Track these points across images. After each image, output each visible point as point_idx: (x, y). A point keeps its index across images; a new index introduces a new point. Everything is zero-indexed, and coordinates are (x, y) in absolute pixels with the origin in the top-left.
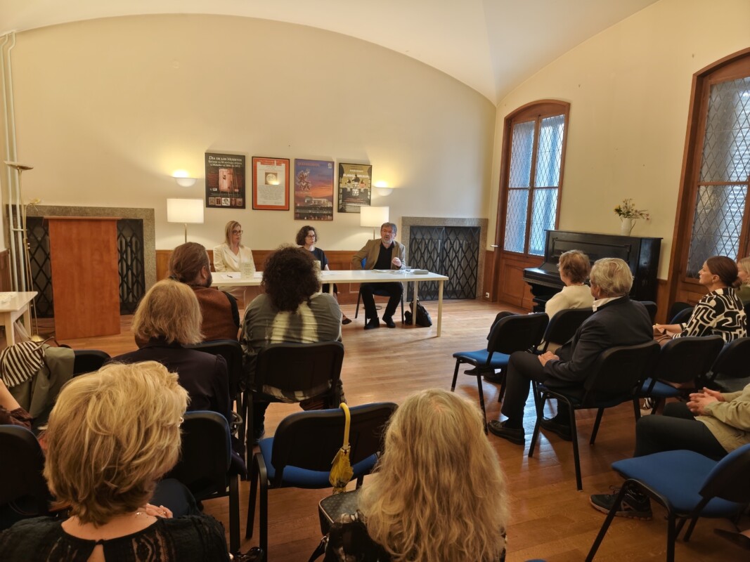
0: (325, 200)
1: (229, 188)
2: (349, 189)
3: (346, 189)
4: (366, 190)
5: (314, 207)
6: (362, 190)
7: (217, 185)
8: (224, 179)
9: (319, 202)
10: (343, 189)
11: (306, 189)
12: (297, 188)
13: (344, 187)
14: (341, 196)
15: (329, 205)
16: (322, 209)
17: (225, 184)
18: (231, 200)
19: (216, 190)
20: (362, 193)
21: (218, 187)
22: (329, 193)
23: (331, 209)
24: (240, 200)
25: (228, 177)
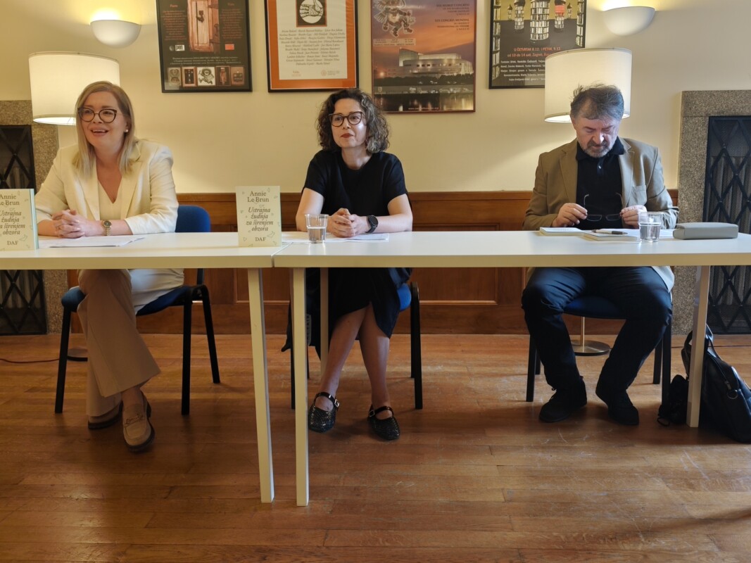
0: (454, 57)
1: (211, 41)
2: (519, 23)
3: (511, 22)
4: (570, 23)
5: (424, 79)
6: (559, 22)
7: (185, 37)
8: (201, 20)
9: (436, 63)
10: (501, 22)
11: (402, 29)
12: (376, 32)
13: (506, 18)
14: (497, 43)
15: (465, 69)
16: (444, 81)
17: (201, 34)
18: (218, 72)
19: (183, 48)
20: (558, 30)
21: (187, 43)
22: (464, 38)
23: (470, 80)
24: (238, 70)
25: (208, 14)
